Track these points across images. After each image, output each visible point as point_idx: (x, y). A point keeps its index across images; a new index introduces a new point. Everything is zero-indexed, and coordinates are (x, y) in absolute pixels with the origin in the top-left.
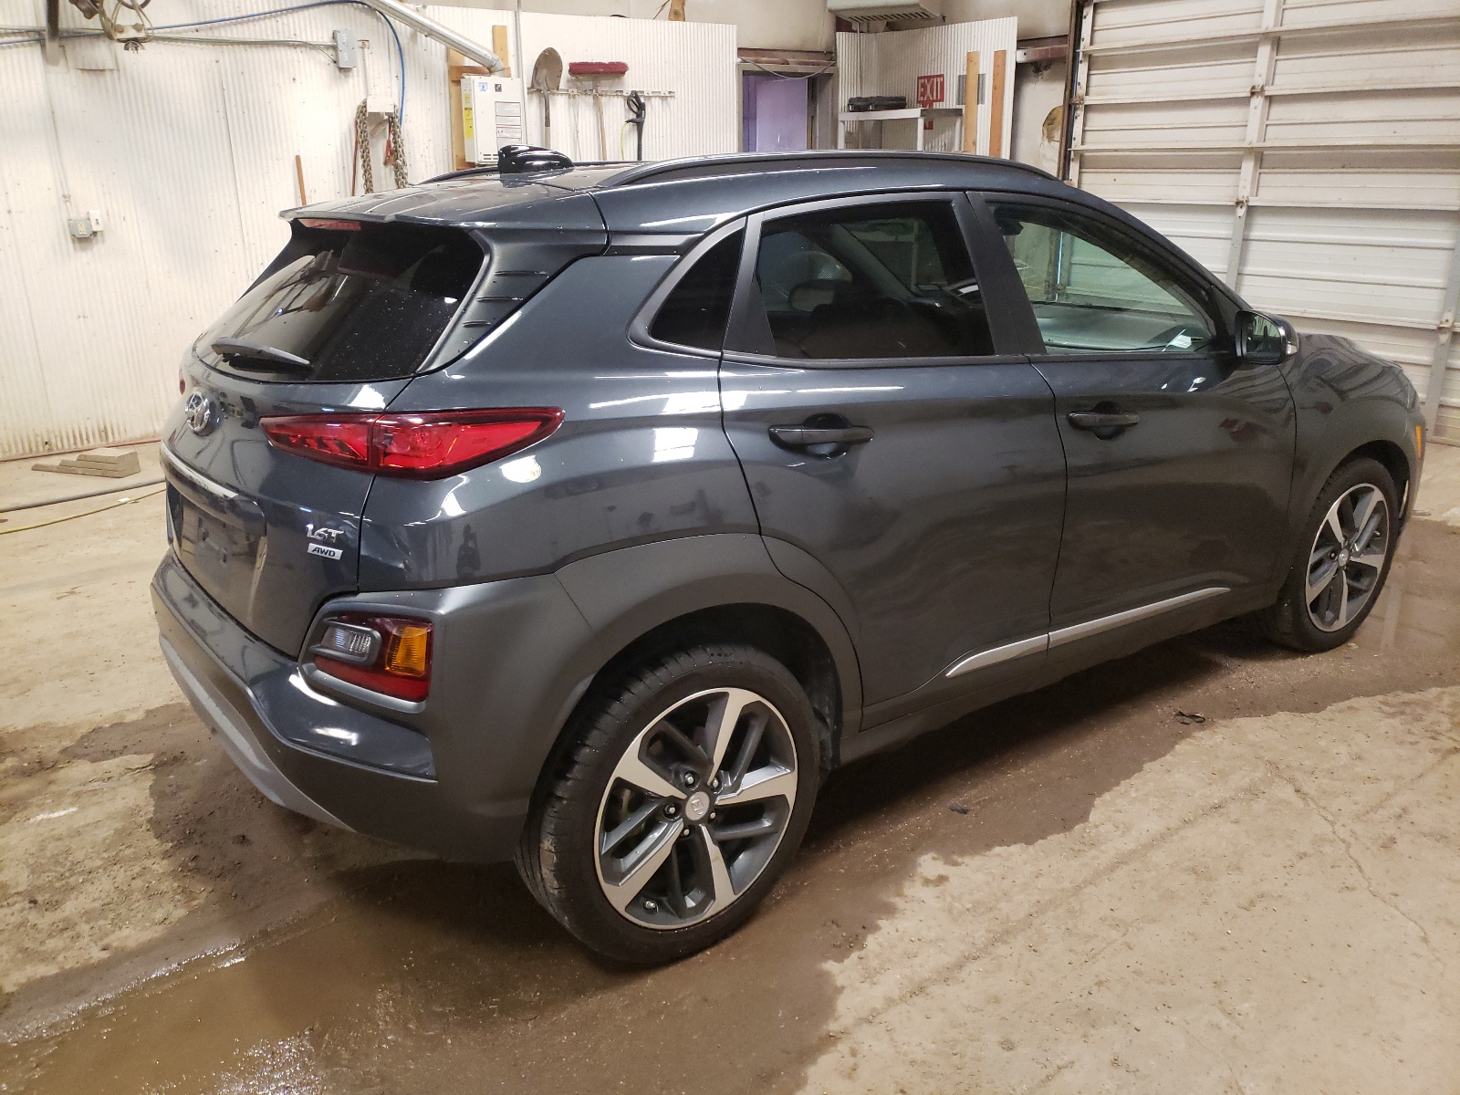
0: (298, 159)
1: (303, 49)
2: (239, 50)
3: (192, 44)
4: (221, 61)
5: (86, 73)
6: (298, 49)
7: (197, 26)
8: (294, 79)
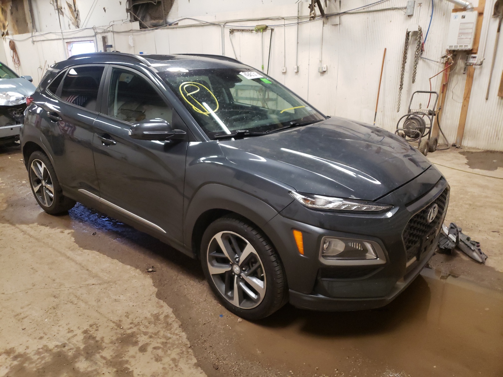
0: (385, 49)
1: (396, 10)
2: (375, 13)
3: (362, 13)
4: (369, 18)
5: (333, 26)
6: (395, 10)
7: (364, 7)
8: (391, 21)
